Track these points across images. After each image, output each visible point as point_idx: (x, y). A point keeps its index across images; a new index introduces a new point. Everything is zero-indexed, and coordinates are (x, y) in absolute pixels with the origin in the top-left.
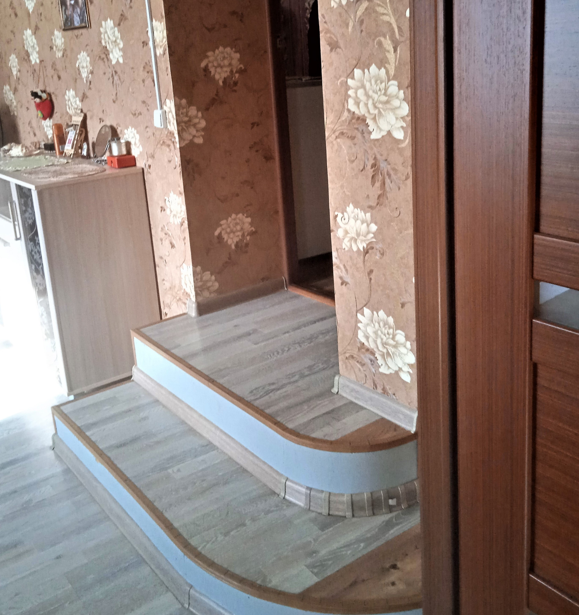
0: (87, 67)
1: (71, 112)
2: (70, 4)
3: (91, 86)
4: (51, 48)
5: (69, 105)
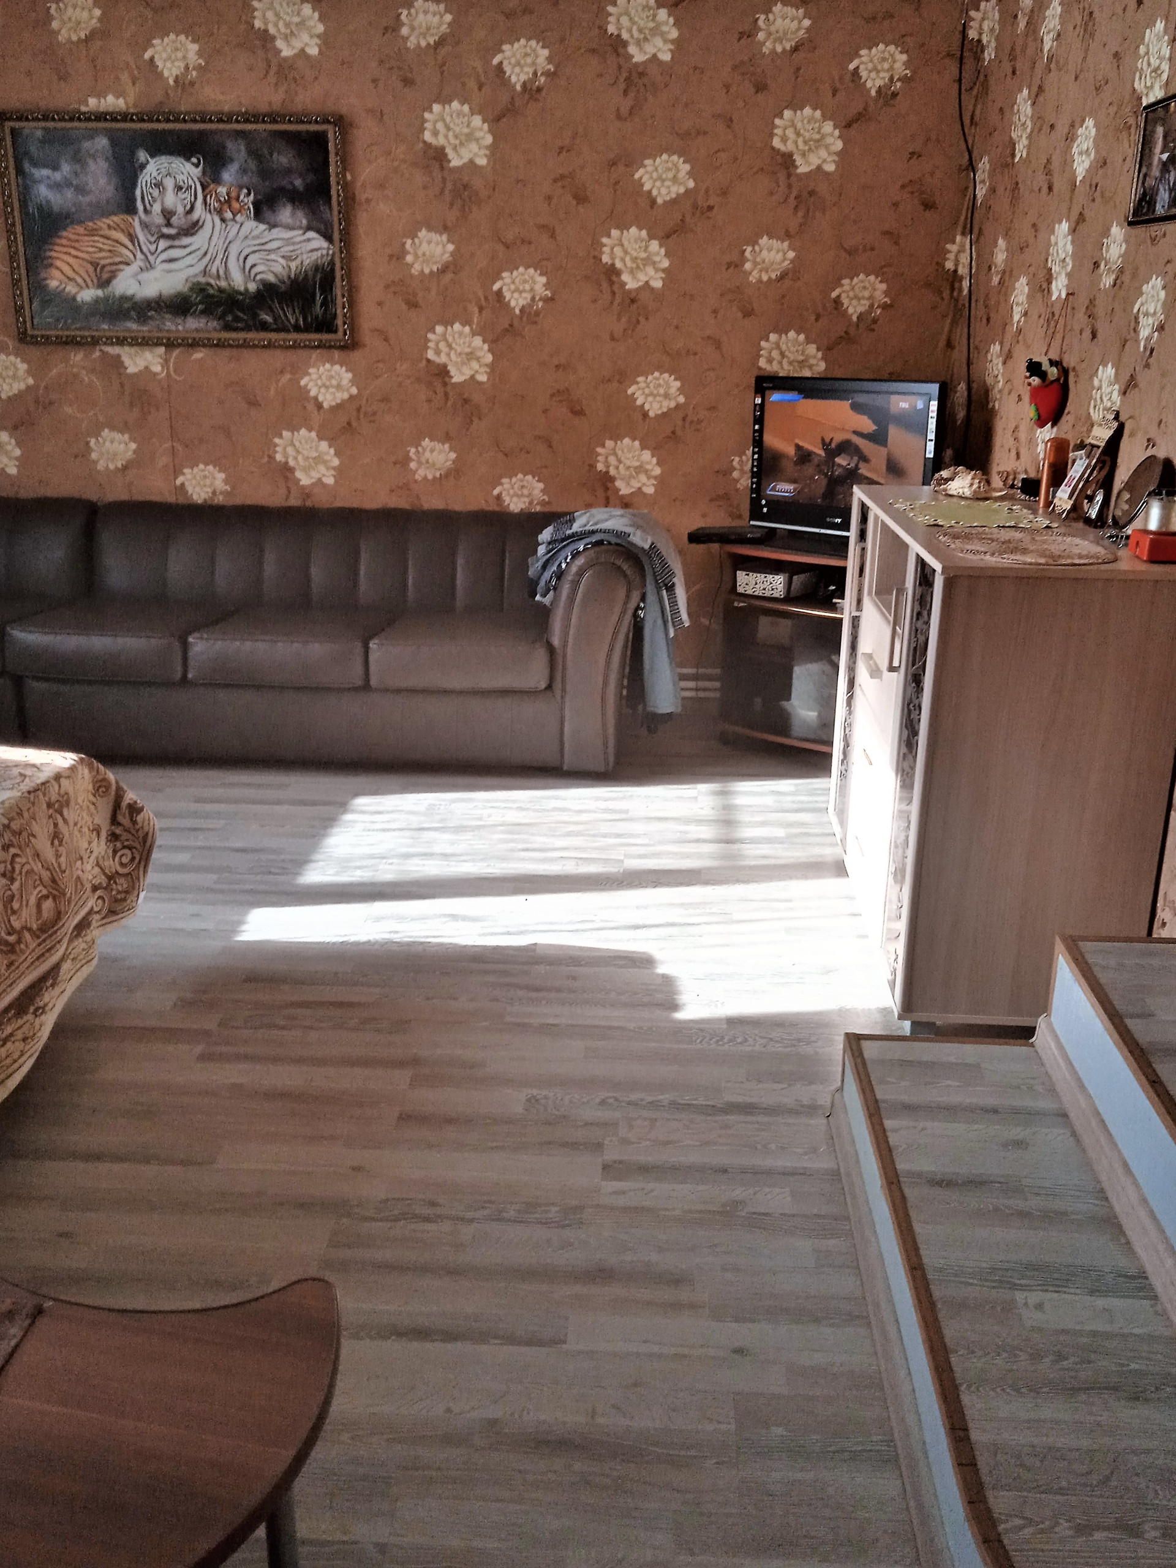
0: (1155, 313)
1: (1096, 416)
2: (1160, 159)
3: (1151, 361)
4: (1096, 265)
5: (1095, 400)
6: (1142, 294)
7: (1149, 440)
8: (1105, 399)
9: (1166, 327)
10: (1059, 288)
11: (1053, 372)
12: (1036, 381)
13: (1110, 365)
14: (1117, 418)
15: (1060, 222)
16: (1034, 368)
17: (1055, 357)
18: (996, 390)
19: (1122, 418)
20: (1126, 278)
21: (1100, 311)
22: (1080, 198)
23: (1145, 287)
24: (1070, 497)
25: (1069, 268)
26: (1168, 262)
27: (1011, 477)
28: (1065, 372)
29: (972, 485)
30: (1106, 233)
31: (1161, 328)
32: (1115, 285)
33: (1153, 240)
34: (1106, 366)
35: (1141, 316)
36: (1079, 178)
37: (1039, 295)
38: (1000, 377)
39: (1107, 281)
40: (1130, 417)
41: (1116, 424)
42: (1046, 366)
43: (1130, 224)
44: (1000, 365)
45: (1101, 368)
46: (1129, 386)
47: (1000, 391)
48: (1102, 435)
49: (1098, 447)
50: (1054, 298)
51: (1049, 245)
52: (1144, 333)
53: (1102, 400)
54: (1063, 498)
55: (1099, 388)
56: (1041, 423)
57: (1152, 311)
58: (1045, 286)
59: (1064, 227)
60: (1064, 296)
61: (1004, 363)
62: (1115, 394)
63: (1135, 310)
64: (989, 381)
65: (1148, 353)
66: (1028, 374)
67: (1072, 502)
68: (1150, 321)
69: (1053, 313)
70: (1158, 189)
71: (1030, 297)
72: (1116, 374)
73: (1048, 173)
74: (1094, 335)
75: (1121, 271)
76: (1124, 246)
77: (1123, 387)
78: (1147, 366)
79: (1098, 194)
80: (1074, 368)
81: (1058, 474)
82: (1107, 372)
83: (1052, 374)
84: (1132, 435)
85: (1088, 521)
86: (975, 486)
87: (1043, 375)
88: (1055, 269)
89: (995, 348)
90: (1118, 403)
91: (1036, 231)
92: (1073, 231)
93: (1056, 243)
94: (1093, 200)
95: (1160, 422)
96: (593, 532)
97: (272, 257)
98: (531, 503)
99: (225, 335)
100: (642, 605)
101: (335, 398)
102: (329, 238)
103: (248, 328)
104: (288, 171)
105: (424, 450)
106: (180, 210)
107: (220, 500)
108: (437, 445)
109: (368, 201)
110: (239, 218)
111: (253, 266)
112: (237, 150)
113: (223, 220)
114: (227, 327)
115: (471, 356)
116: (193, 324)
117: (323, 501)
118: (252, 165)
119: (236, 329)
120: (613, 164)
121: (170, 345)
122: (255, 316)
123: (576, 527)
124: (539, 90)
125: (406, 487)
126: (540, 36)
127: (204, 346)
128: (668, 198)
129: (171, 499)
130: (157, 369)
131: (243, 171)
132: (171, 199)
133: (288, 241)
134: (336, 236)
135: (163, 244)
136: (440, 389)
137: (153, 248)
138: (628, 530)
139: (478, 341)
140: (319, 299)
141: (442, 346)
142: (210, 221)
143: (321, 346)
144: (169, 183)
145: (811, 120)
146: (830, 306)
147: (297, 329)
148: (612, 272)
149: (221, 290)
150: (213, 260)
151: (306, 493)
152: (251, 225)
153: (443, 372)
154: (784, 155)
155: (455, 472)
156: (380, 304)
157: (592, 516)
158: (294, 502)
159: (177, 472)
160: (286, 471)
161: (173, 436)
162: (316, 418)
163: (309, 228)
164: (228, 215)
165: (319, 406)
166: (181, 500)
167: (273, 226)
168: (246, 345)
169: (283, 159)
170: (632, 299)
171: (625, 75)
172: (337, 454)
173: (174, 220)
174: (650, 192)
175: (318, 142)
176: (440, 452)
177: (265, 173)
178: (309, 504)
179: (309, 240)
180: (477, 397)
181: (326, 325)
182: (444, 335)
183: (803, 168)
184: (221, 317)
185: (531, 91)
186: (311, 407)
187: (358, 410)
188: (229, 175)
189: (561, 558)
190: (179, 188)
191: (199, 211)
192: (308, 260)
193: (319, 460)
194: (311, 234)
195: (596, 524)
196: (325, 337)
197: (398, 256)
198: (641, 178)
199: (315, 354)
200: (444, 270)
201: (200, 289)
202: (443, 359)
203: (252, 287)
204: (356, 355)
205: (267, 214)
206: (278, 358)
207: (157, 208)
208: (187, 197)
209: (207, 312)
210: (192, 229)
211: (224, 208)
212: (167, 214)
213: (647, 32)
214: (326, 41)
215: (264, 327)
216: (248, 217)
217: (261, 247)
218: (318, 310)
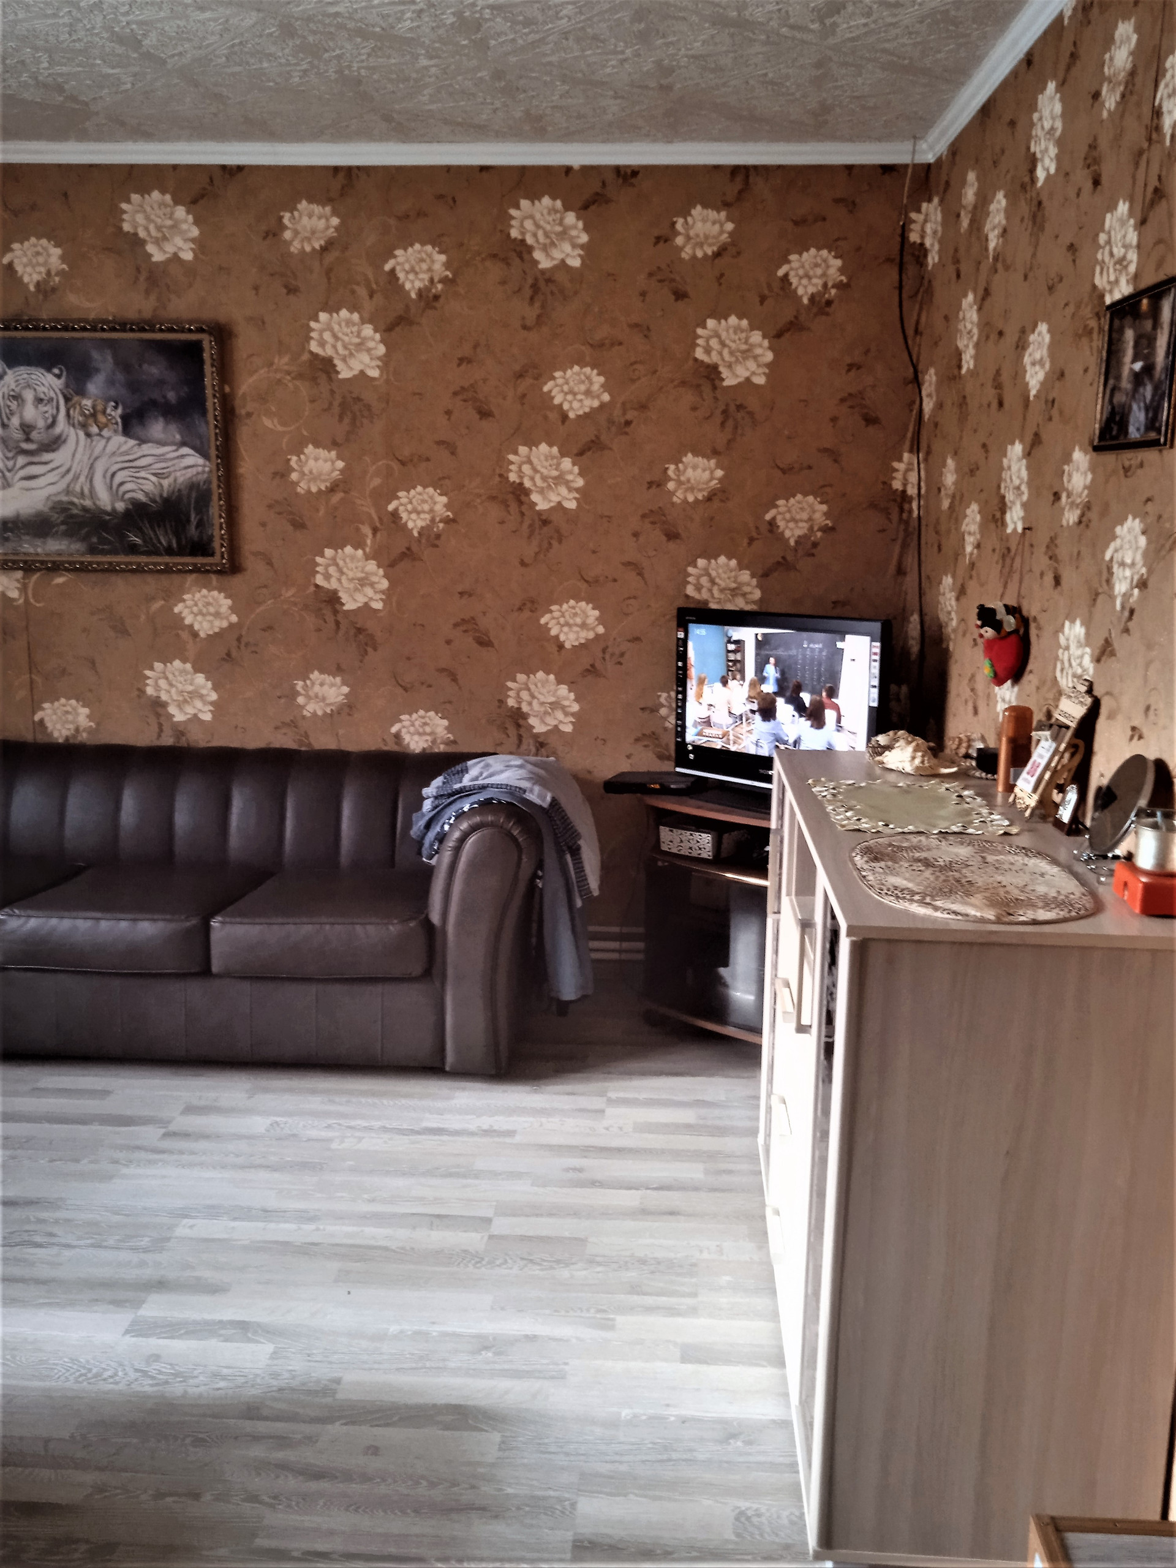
0: (1133, 564)
1: (1065, 682)
2: (1131, 370)
3: (1131, 624)
4: (1057, 496)
5: (1063, 663)
6: (1114, 537)
7: (1134, 729)
8: (1074, 664)
9: (1150, 584)
10: (1015, 519)
11: (1010, 623)
12: (989, 632)
13: (1078, 622)
14: (1090, 691)
15: (1013, 443)
16: (987, 616)
17: (1013, 603)
18: (950, 629)
19: (1097, 692)
20: (1093, 515)
21: (1064, 551)
22: (1035, 415)
23: (1118, 530)
24: (1035, 790)
25: (1025, 498)
26: (1149, 500)
27: (964, 745)
28: (1024, 622)
29: (913, 758)
30: (1067, 458)
31: (1143, 584)
32: (1080, 522)
33: (1127, 470)
34: (1073, 622)
35: (1115, 568)
36: (1033, 392)
37: (992, 526)
38: (953, 615)
39: (1071, 517)
40: (1107, 693)
41: (1089, 700)
42: (1001, 614)
43: (1096, 449)
44: (953, 603)
45: (1067, 623)
46: (1104, 652)
47: (955, 631)
48: (1072, 710)
49: (1068, 727)
50: (1009, 530)
51: (1002, 469)
52: (1121, 587)
53: (1070, 665)
54: (1026, 790)
55: (1067, 648)
56: (999, 681)
57: (1128, 561)
58: (998, 515)
59: (1017, 449)
60: (1020, 530)
61: (958, 599)
62: (1087, 661)
63: (1107, 557)
64: (943, 617)
65: (1126, 614)
66: (979, 623)
67: (1036, 797)
68: (1128, 573)
69: (1009, 549)
70: (1130, 407)
71: (983, 526)
72: (1088, 634)
73: (998, 386)
74: (1057, 581)
75: (1088, 507)
76: (1090, 476)
77: (1097, 652)
78: (1126, 630)
79: (1055, 412)
80: (1035, 619)
81: (1020, 754)
82: (1074, 631)
83: (1009, 622)
84: (1111, 716)
85: (1058, 824)
86: (917, 761)
87: (997, 625)
88: (1010, 497)
89: (948, 581)
90: (1091, 671)
91: (987, 451)
92: (1028, 454)
93: (1009, 468)
94: (1050, 419)
95: (1148, 708)
96: (484, 787)
97: (143, 474)
98: (434, 742)
99: (88, 558)
100: (540, 873)
101: (212, 627)
102: (205, 455)
103: (114, 552)
104: (161, 383)
105: (313, 684)
106: (41, 424)
107: (84, 737)
108: (328, 679)
109: (249, 415)
110: (105, 433)
111: (122, 484)
112: (104, 363)
113: (88, 435)
114: (92, 550)
115: (364, 582)
116: (54, 547)
117: (200, 739)
118: (120, 377)
119: (103, 552)
120: (520, 375)
121: (28, 567)
122: (122, 537)
123: (466, 781)
124: (436, 298)
125: (293, 724)
126: (436, 241)
127: (67, 570)
128: (581, 412)
129: (29, 737)
130: (14, 594)
131: (111, 382)
132: (30, 413)
133: (160, 458)
134: (213, 452)
135: (21, 460)
136: (330, 618)
137: (10, 464)
138: (525, 784)
139: (372, 566)
140: (194, 518)
141: (332, 570)
142: (74, 437)
143: (196, 570)
144: (29, 396)
145: (737, 329)
146: (764, 528)
147: (169, 551)
148: (520, 493)
149: (85, 509)
150: (76, 478)
151: (179, 731)
152: (119, 441)
153: (333, 599)
154: (708, 366)
155: (348, 708)
156: (263, 525)
157: (488, 766)
158: (167, 740)
159: (36, 707)
160: (158, 706)
161: (32, 666)
162: (192, 649)
163: (183, 444)
164: (94, 429)
165: (195, 635)
166: (41, 738)
167: (142, 441)
168: (111, 569)
169: (154, 369)
170: (544, 520)
171: (530, 281)
172: (215, 688)
173: (34, 435)
174: (561, 405)
175: (193, 351)
176: (332, 685)
177: (134, 386)
178: (183, 743)
179: (183, 456)
180: (371, 625)
181: (202, 548)
182: (334, 559)
183: (729, 380)
184: (83, 539)
185: (428, 299)
186: (185, 635)
187: (239, 639)
188: (94, 387)
189: (444, 819)
190: (39, 401)
191: (61, 426)
192: (182, 477)
193: (195, 694)
194: (185, 450)
195: (491, 776)
196: (200, 560)
197: (282, 474)
198: (550, 391)
199: (191, 578)
200: (333, 489)
201: (62, 508)
202: (333, 584)
203: (120, 506)
204: (237, 580)
205: (138, 430)
206: (151, 584)
207: (15, 421)
208: (50, 409)
209: (70, 534)
210: (54, 444)
211: (88, 423)
212: (27, 429)
213: (553, 236)
214: (201, 246)
215: (133, 549)
216: (116, 431)
217: (129, 465)
218: (192, 531)
